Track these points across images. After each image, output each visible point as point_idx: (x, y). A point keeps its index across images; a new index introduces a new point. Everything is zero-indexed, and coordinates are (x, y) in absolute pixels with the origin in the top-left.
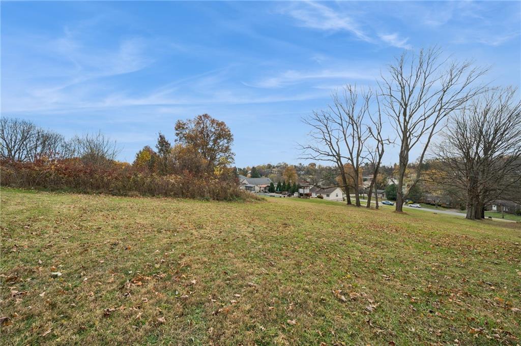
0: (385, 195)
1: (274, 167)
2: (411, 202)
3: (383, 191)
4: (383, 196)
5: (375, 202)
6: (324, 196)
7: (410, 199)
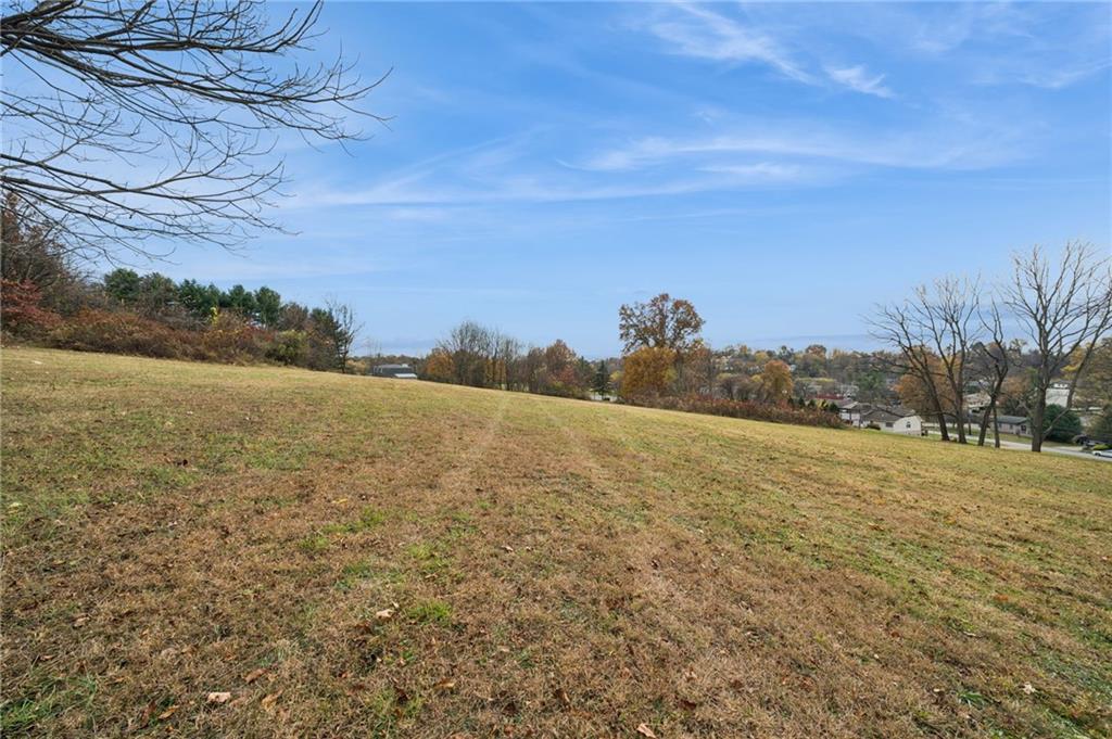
0: (1028, 430)
1: (719, 355)
2: (1102, 446)
3: (1025, 419)
4: (1024, 429)
5: (994, 441)
6: (883, 426)
7: (1099, 440)
